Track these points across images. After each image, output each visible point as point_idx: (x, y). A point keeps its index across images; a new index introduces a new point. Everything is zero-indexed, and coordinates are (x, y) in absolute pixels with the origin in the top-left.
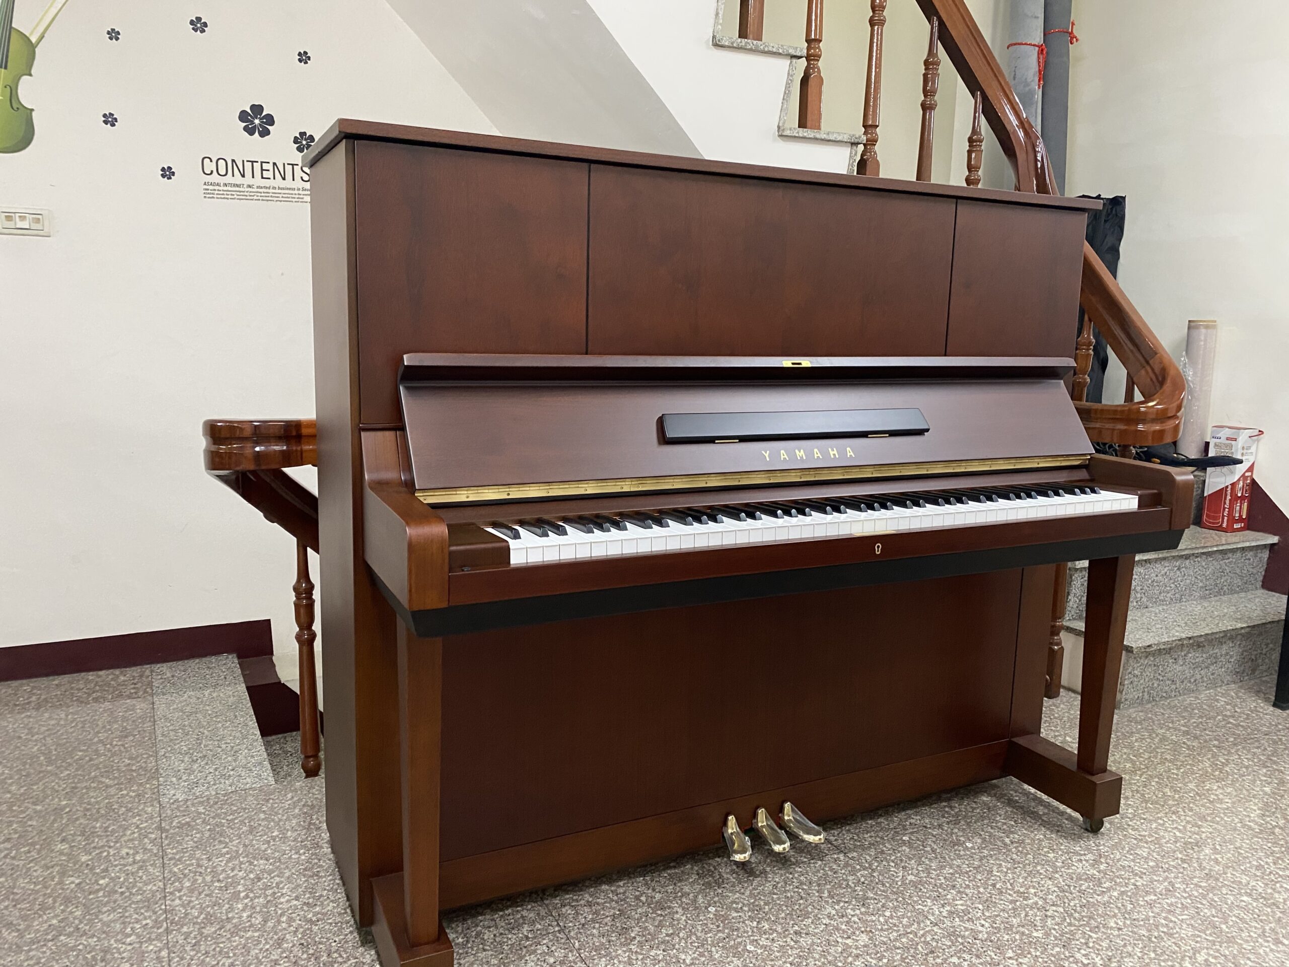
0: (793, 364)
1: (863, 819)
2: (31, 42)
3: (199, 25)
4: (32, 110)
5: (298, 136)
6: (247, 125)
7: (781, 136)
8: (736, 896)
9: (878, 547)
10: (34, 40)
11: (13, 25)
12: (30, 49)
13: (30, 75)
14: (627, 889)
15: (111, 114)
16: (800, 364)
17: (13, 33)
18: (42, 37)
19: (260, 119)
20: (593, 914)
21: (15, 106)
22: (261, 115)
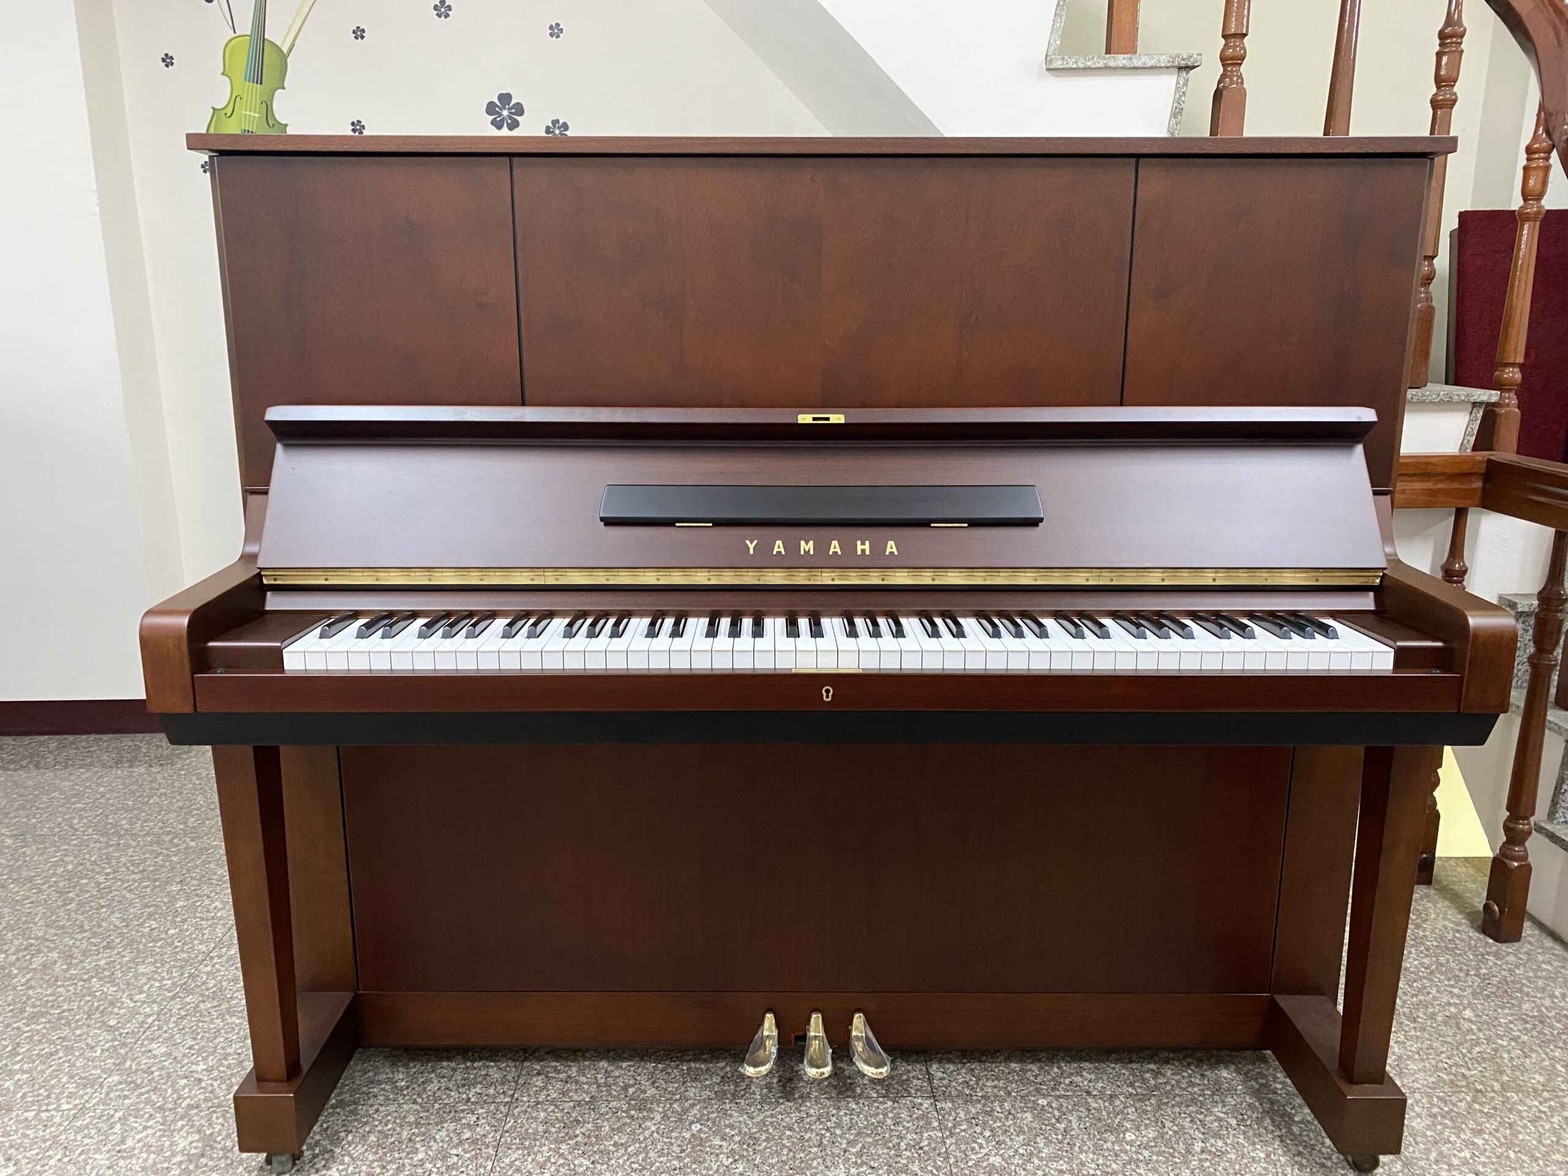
0: (814, 419)
1: (1008, 1059)
2: (282, 51)
3: (443, 10)
4: (286, 125)
5: (551, 125)
6: (495, 119)
7: (1048, 70)
8: (741, 1119)
9: (828, 691)
10: (285, 50)
11: (266, 37)
12: (283, 58)
13: (283, 88)
14: (624, 1072)
15: (359, 122)
16: (828, 419)
17: (266, 43)
18: (293, 46)
19: (510, 109)
20: (560, 1094)
21: (271, 122)
22: (509, 104)
